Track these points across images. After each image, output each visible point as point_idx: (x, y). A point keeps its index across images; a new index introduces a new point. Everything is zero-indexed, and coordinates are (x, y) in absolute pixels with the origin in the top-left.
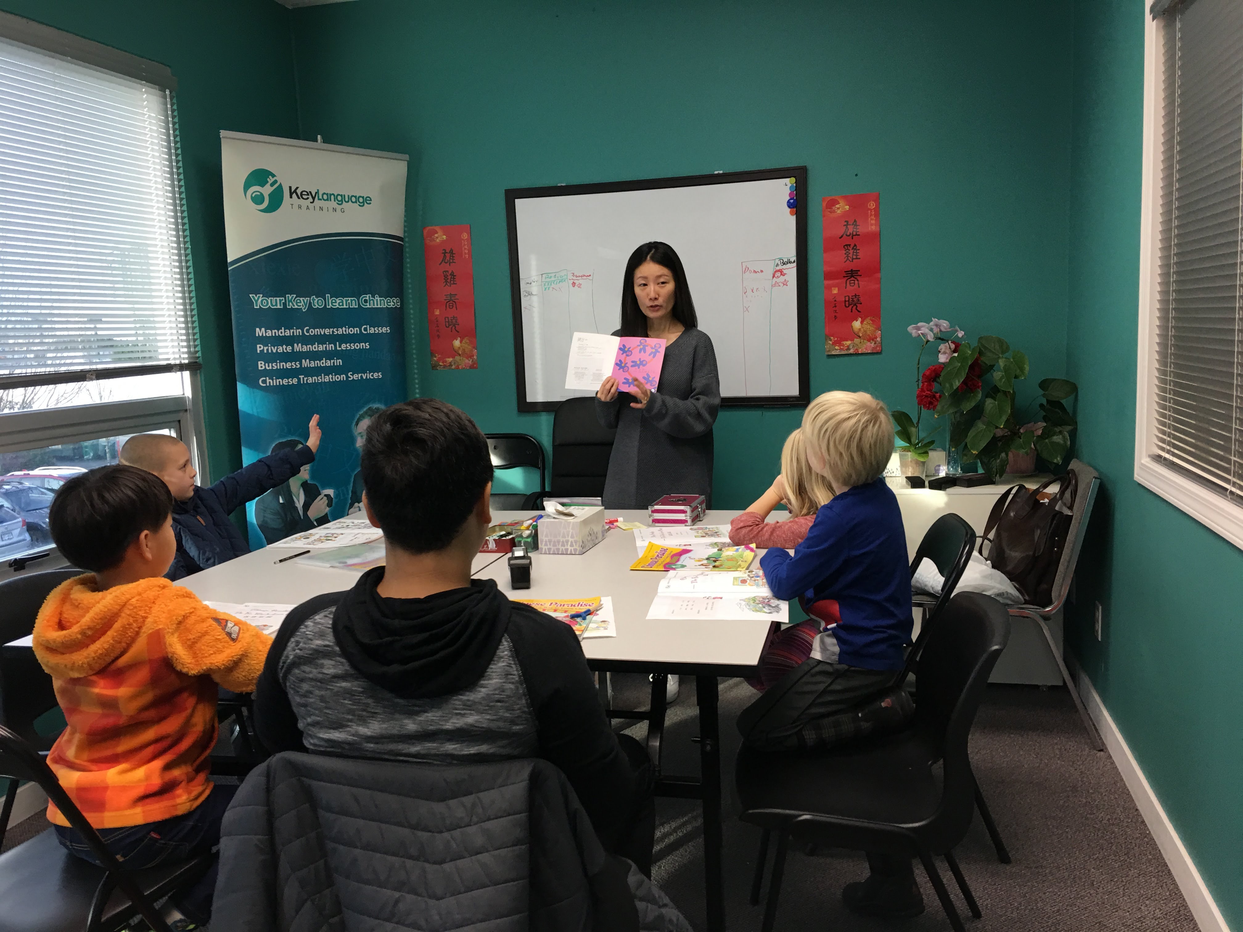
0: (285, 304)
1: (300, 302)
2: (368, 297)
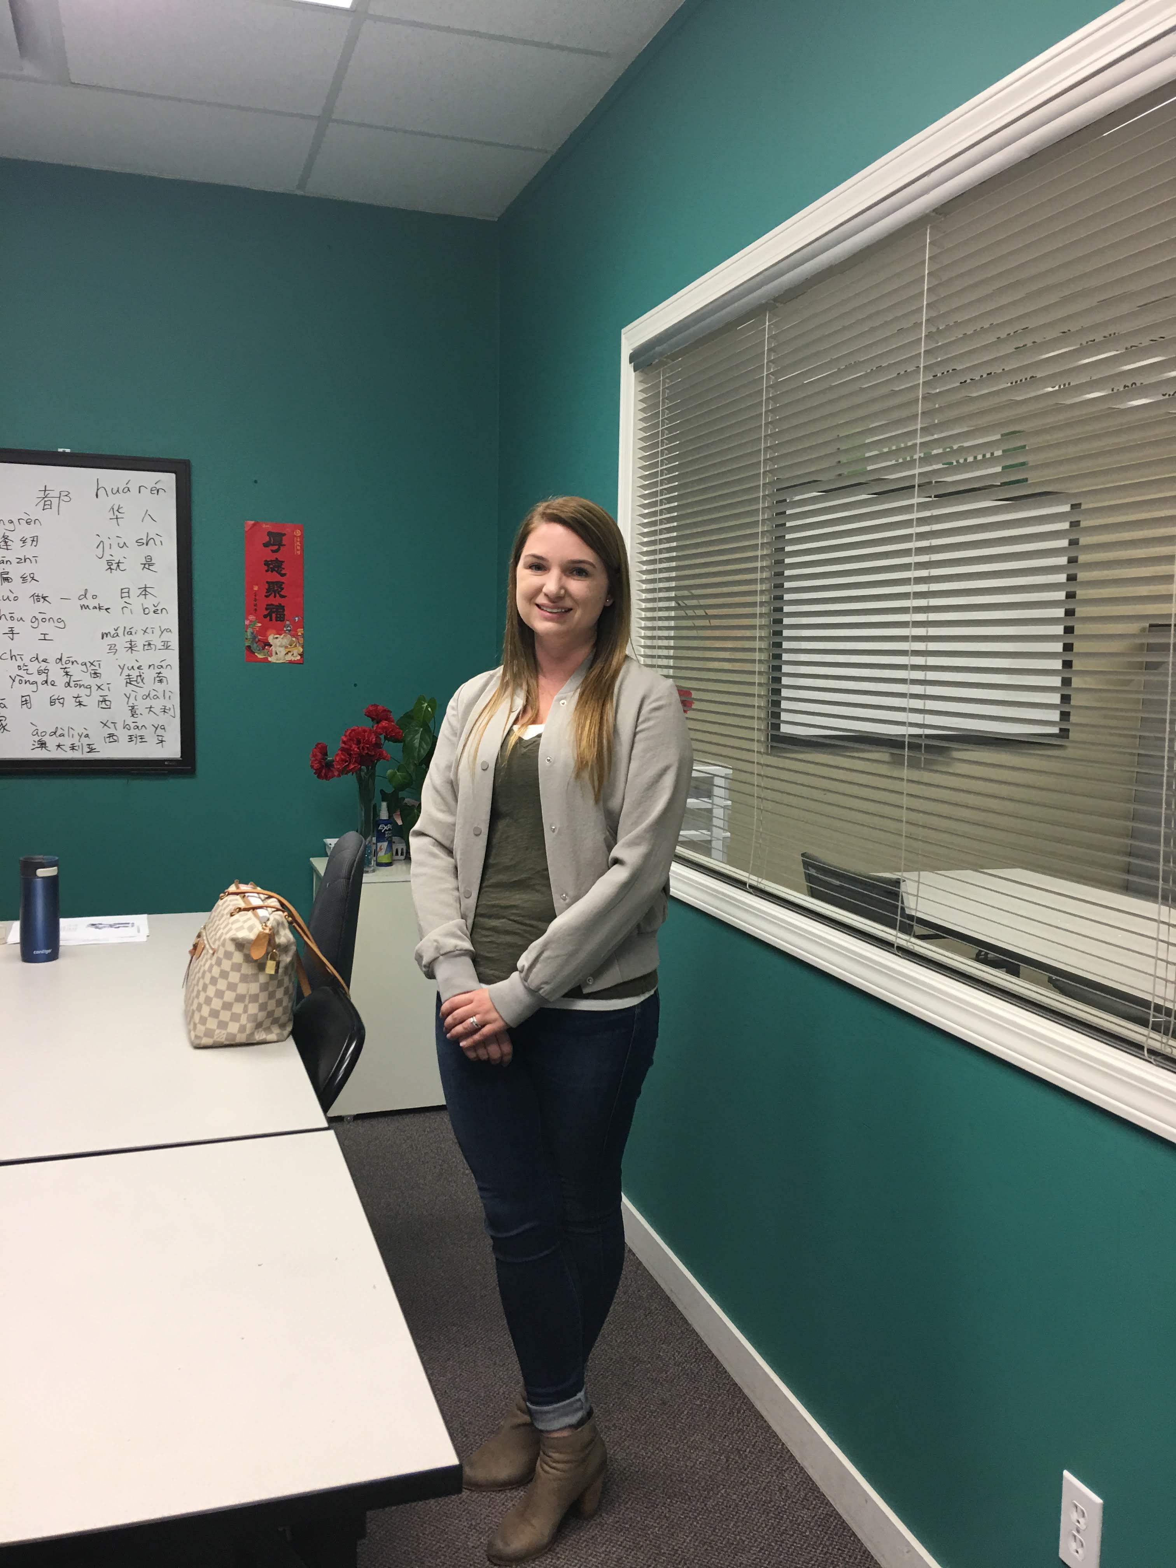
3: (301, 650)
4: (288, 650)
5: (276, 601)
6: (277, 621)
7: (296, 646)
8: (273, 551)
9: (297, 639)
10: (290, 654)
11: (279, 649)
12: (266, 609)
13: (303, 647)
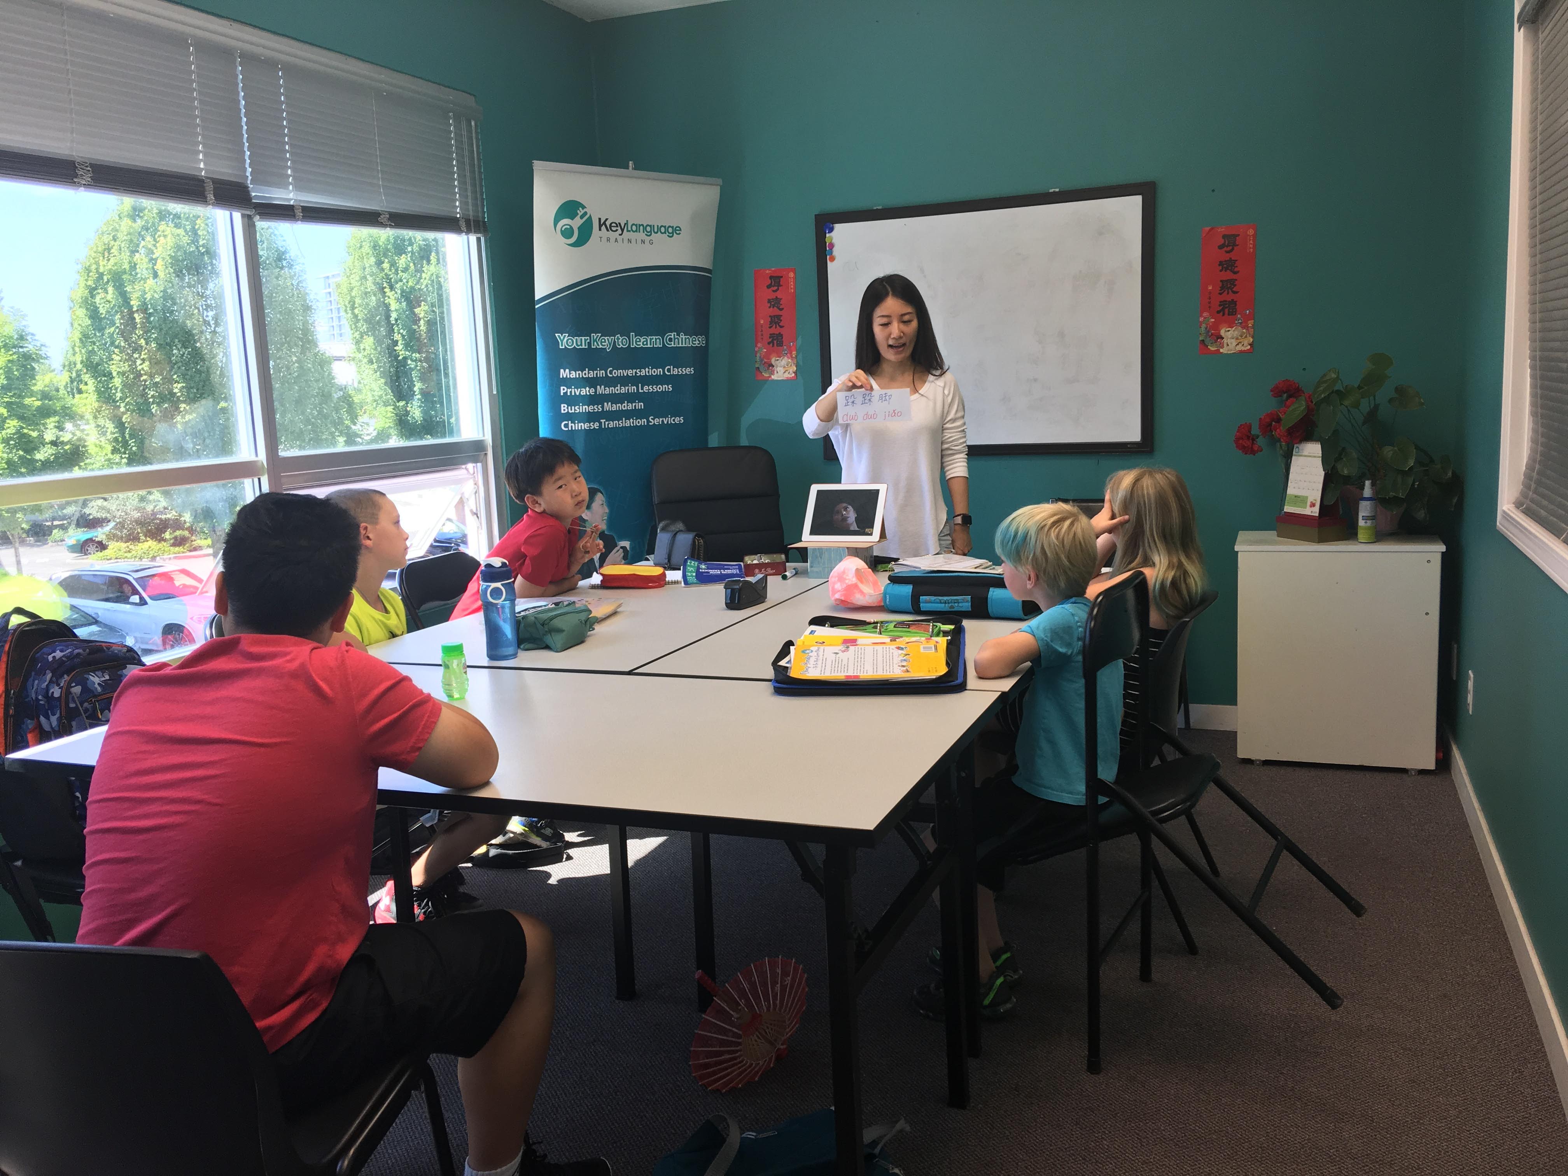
0: (589, 344)
1: (605, 342)
2: (672, 335)
3: (1251, 340)
4: (1239, 341)
5: (1229, 297)
6: (1229, 315)
7: (1246, 337)
8: (1227, 252)
9: (1247, 330)
10: (1240, 345)
11: (1229, 341)
12: (1220, 305)
13: (1253, 337)
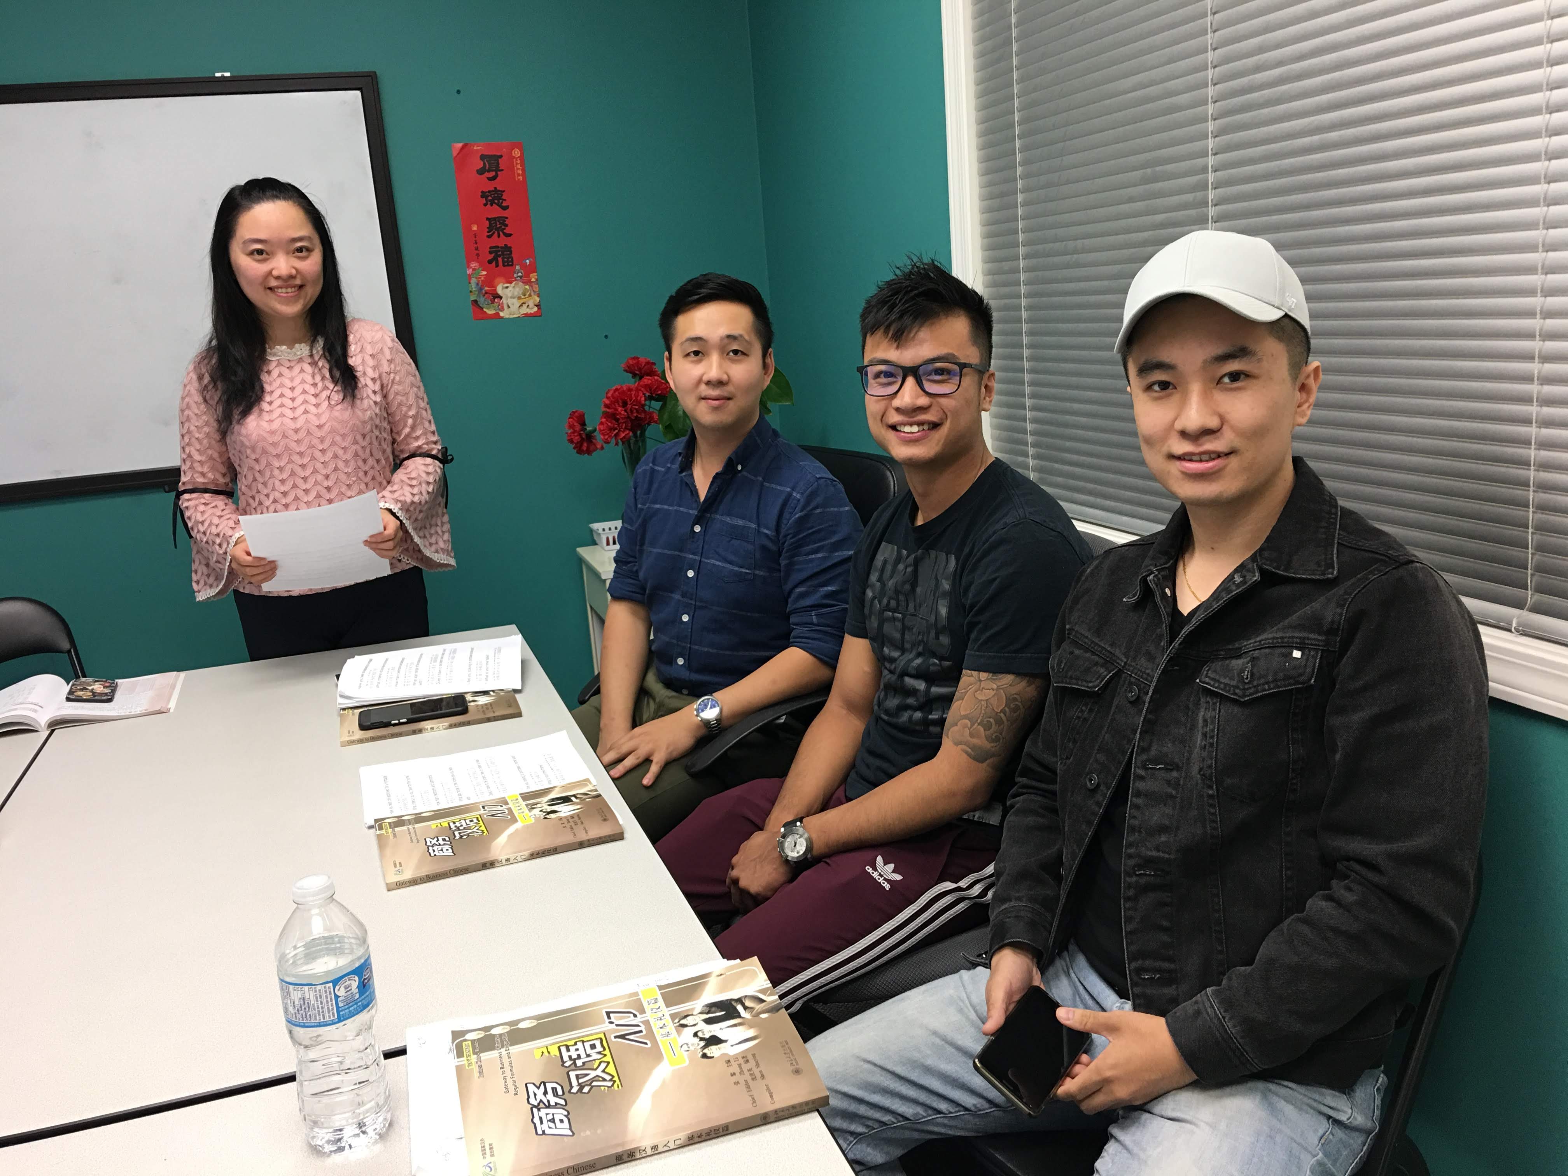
3: (538, 299)
4: (522, 301)
5: (502, 241)
6: (504, 266)
7: (530, 295)
8: (490, 179)
9: (531, 286)
10: (525, 306)
11: (510, 301)
12: (490, 253)
13: (538, 296)
